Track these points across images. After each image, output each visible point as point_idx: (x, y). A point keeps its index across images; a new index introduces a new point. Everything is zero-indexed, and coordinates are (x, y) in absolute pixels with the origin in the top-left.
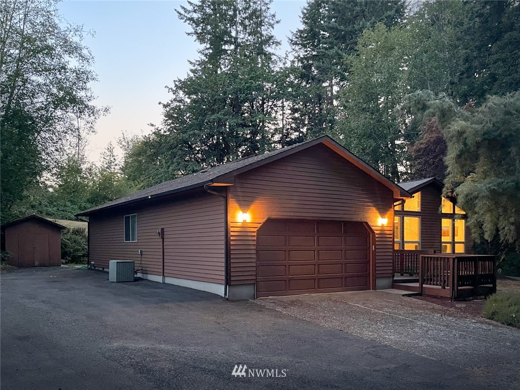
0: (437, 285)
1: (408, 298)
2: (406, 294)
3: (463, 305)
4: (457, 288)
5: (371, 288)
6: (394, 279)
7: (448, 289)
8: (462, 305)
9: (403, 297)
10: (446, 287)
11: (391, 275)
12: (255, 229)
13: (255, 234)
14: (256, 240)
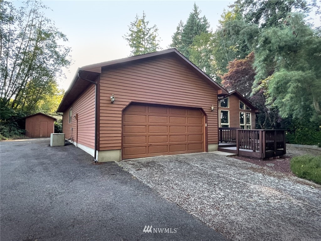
0: (250, 149)
1: (230, 158)
2: (229, 156)
4: (266, 151)
5: (205, 151)
6: (219, 145)
7: (258, 152)
8: (272, 164)
9: (227, 158)
10: (256, 151)
11: (217, 142)
12: (121, 109)
13: (121, 113)
14: (122, 117)
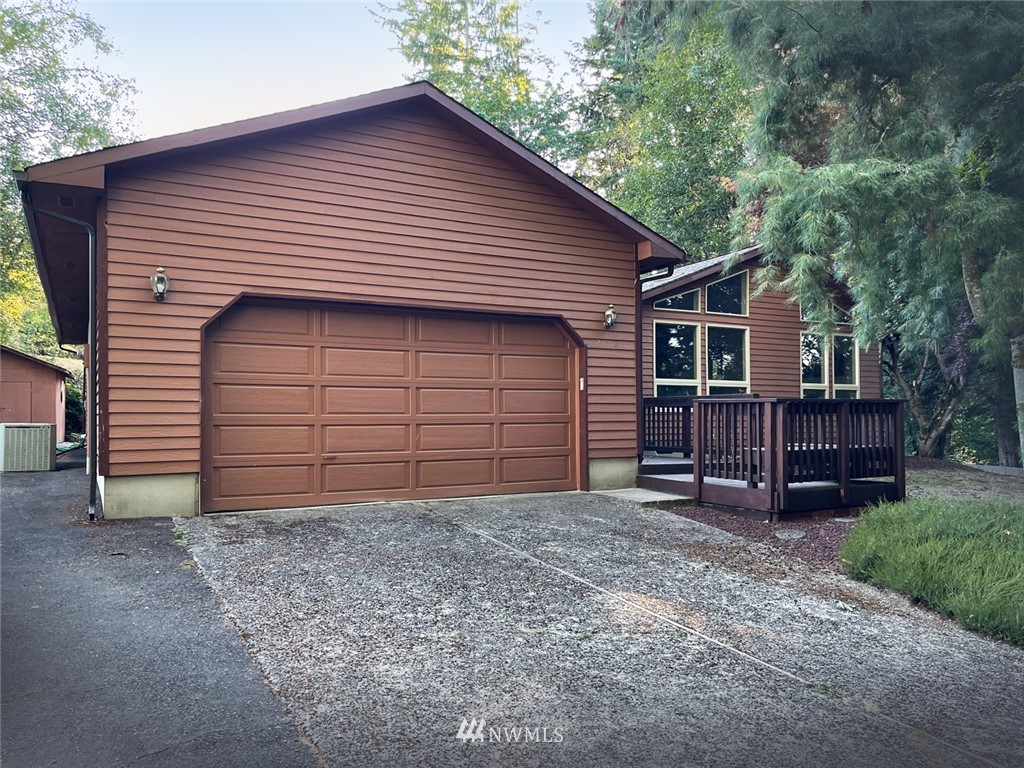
0: (736, 477)
1: (655, 512)
2: (655, 502)
3: (797, 535)
4: (786, 486)
5: (578, 486)
6: (644, 463)
8: (792, 534)
9: (641, 509)
10: (758, 484)
11: (634, 453)
12: (199, 324)
13: (197, 335)
14: (204, 353)
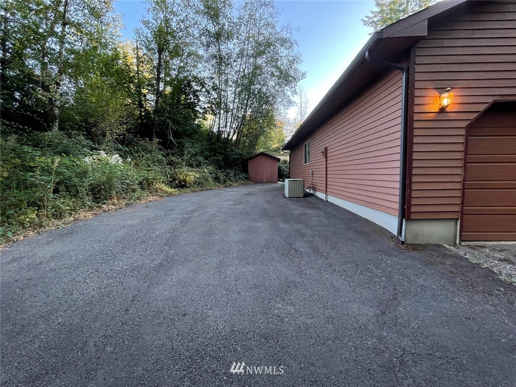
12: (465, 124)
13: (463, 132)
14: (466, 143)
